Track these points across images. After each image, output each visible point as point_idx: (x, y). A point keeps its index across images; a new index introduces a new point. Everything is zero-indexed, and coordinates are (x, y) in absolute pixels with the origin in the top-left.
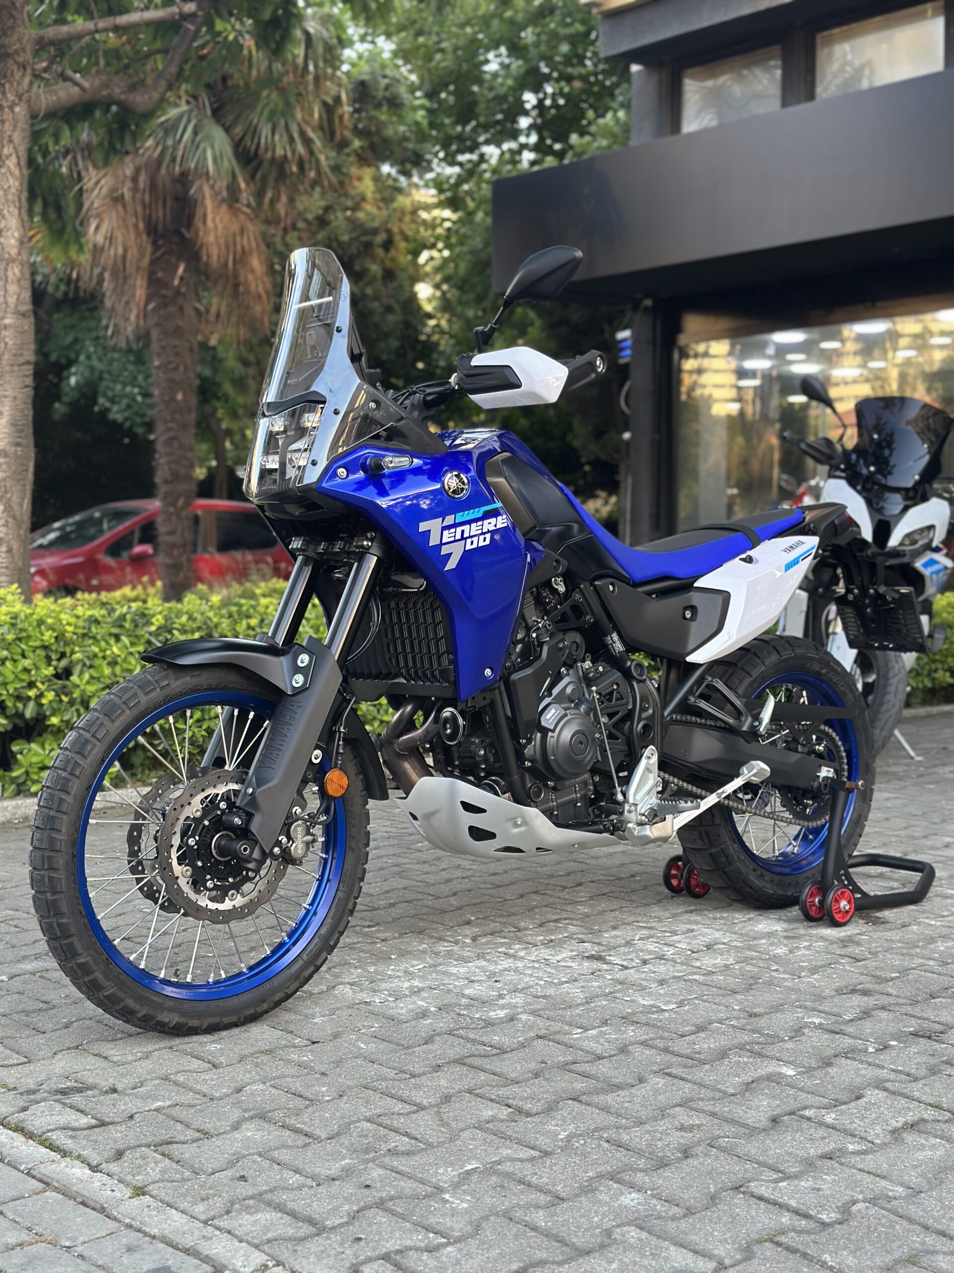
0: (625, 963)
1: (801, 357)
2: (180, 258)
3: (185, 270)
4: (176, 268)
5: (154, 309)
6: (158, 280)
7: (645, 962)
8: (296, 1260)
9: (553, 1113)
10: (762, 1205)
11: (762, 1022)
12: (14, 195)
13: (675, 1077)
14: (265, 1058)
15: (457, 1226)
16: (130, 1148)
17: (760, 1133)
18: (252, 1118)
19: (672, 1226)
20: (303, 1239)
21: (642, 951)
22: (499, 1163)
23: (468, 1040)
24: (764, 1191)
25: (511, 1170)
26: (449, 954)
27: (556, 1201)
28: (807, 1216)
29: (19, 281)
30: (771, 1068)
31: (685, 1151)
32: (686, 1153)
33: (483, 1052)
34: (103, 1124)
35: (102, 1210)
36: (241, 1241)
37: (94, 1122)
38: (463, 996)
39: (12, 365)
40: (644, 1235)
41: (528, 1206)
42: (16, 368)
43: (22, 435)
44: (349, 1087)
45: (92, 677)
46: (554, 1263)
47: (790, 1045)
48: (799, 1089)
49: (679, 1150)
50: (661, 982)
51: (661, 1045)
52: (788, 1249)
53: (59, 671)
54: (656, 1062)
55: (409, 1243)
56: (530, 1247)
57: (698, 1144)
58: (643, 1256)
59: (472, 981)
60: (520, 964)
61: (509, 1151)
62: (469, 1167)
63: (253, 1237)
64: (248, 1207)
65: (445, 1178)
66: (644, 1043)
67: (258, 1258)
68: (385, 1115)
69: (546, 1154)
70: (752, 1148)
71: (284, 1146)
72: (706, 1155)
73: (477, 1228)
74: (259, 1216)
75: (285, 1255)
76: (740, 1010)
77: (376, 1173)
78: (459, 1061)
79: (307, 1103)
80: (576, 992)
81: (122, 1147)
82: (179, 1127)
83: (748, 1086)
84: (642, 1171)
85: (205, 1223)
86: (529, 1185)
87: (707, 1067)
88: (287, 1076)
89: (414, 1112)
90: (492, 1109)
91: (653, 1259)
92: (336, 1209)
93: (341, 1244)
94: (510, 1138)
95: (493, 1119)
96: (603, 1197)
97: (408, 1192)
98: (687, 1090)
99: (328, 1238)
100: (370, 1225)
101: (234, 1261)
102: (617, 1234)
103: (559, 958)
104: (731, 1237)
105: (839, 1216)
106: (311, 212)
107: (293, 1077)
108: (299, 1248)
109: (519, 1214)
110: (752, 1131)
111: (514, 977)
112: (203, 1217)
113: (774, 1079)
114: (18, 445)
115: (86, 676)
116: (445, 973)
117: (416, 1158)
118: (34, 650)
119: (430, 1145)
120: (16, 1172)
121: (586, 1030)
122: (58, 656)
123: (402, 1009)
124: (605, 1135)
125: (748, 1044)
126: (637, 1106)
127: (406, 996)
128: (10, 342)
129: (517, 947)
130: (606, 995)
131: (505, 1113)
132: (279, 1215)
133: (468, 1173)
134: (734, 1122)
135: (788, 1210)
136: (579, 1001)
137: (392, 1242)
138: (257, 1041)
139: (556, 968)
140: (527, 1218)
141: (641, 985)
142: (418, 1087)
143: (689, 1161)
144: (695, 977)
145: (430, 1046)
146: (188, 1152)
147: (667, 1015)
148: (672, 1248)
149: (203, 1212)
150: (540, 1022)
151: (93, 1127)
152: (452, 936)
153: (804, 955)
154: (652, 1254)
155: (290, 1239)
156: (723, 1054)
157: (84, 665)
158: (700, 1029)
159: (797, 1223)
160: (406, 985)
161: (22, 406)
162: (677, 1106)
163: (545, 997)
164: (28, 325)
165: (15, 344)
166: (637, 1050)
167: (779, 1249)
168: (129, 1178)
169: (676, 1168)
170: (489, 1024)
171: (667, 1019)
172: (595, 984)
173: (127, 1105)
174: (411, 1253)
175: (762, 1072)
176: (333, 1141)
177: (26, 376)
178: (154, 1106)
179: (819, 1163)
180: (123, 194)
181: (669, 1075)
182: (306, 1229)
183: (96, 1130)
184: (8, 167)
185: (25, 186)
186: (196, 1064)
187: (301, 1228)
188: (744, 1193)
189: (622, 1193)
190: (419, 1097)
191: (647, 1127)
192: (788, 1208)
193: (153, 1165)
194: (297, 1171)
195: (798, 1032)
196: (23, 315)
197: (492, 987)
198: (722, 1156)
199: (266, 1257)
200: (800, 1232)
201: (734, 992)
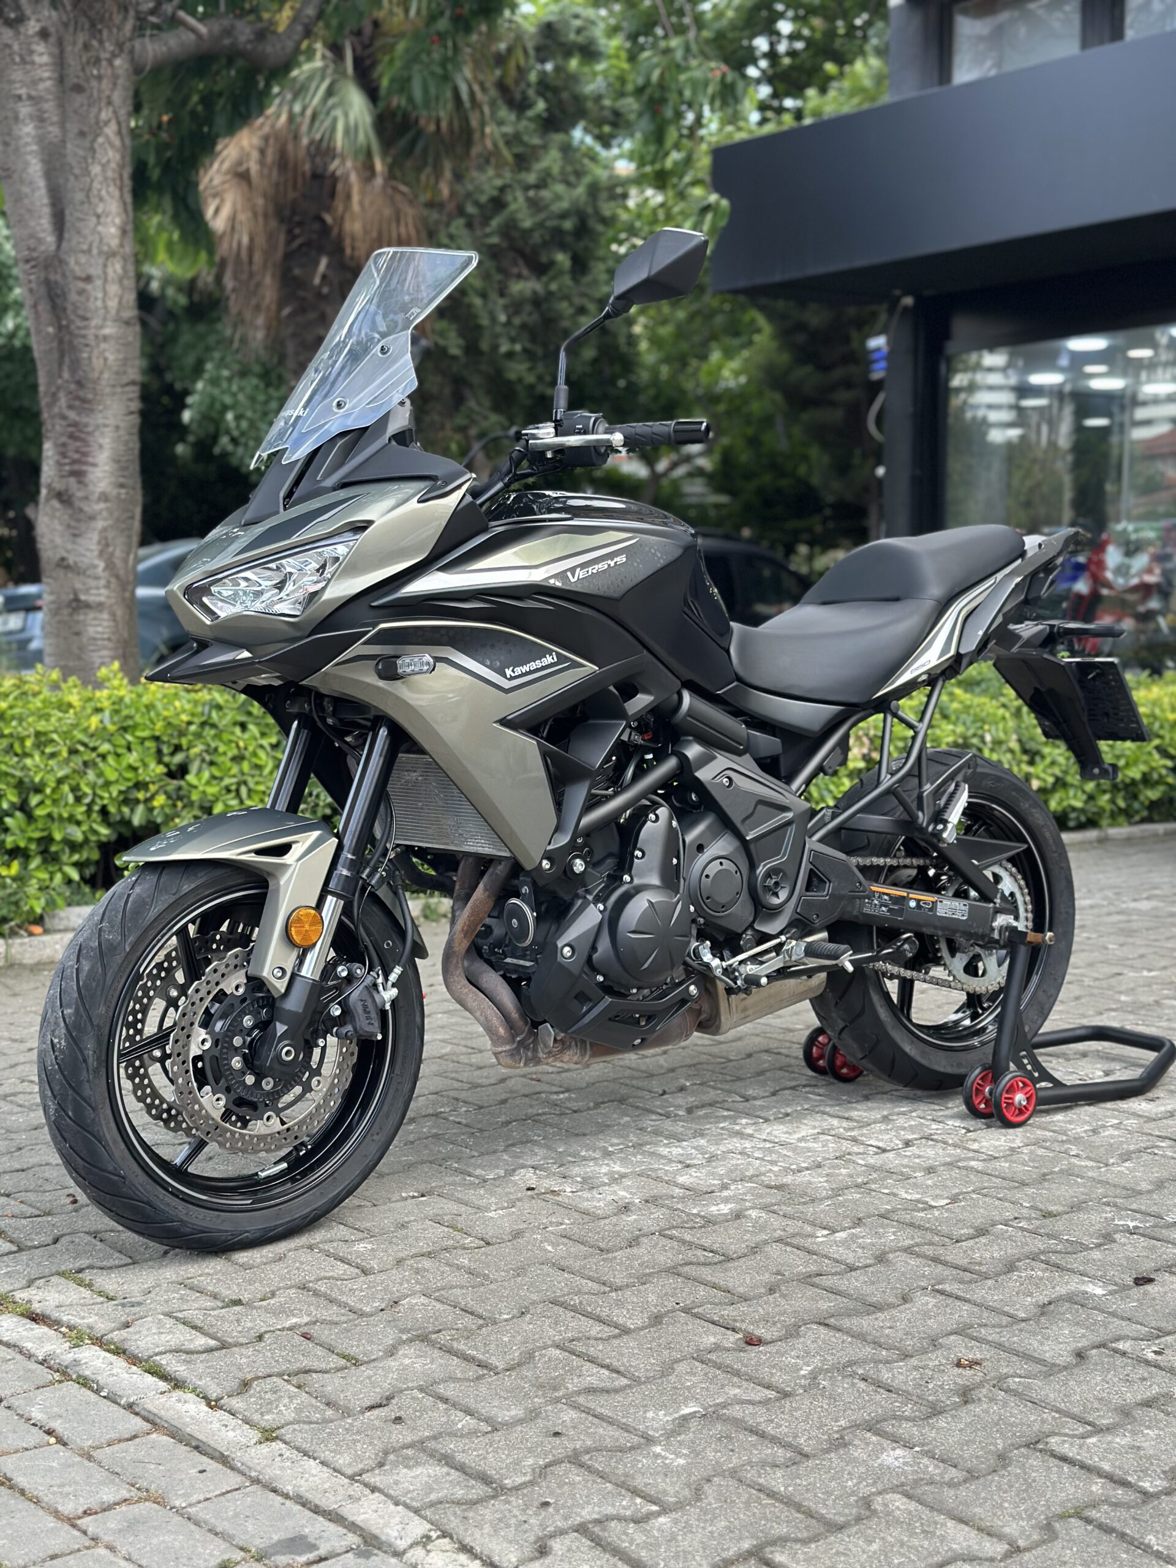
0: (881, 1144)
1: (1101, 369)
2: (321, 251)
3: (328, 266)
4: (317, 264)
5: (290, 315)
6: (295, 278)
7: (907, 1144)
8: (466, 1530)
9: (791, 1342)
10: (1066, 1468)
11: (1059, 1225)
12: (114, 171)
13: (950, 1295)
14: (426, 1263)
15: (671, 1490)
16: (257, 1378)
17: (1060, 1371)
18: (411, 1340)
19: (949, 1494)
20: (473, 1503)
21: (904, 1129)
22: (724, 1406)
23: (683, 1242)
24: (1067, 1449)
25: (740, 1415)
26: (657, 1133)
27: (798, 1458)
28: (1125, 1484)
29: (121, 280)
30: (1073, 1284)
31: (964, 1394)
32: (966, 1395)
33: (702, 1259)
34: (224, 1346)
35: (224, 1460)
36: (397, 1504)
37: (212, 1343)
38: (676, 1185)
39: (113, 386)
40: (913, 1506)
41: (763, 1464)
42: (119, 390)
43: (126, 473)
44: (533, 1303)
45: (214, 777)
46: (797, 1540)
47: (1096, 1255)
48: (1109, 1313)
49: (956, 1393)
50: (930, 1170)
51: (930, 1253)
52: (1101, 1527)
53: (173, 768)
54: (924, 1276)
55: (610, 1510)
56: (765, 1518)
57: (981, 1385)
58: (913, 1534)
59: (688, 1166)
60: (748, 1144)
61: (737, 1391)
62: (686, 1411)
63: (412, 1499)
64: (407, 1458)
65: (656, 1425)
66: (908, 1250)
67: (418, 1527)
68: (578, 1339)
69: (786, 1395)
70: (1048, 1391)
71: (453, 1379)
72: (992, 1400)
73: (698, 1494)
74: (419, 1470)
75: (453, 1523)
76: (1031, 1207)
77: (569, 1415)
78: (673, 1271)
79: (481, 1322)
80: (818, 1181)
81: (249, 1377)
82: (319, 1351)
83: (1044, 1309)
84: (907, 1419)
85: (352, 1478)
86: (762, 1435)
87: (990, 1282)
88: (456, 1287)
89: (615, 1337)
90: (714, 1335)
91: (926, 1538)
92: (517, 1462)
93: (524, 1510)
94: (737, 1374)
95: (717, 1348)
96: (856, 1453)
97: (608, 1443)
98: (965, 1314)
99: (508, 1502)
100: (560, 1486)
101: (388, 1530)
102: (878, 1503)
103: (796, 1136)
104: (1026, 1511)
105: (1165, 1484)
106: (482, 192)
107: (462, 1287)
108: (471, 1514)
109: (750, 1474)
110: (1051, 1370)
111: (740, 1161)
112: (349, 1472)
113: (1078, 1300)
114: (122, 486)
115: (206, 775)
116: (653, 1154)
117: (618, 1397)
118: (142, 741)
119: (637, 1381)
120: (115, 1407)
121: (834, 1232)
122: (171, 749)
123: (599, 1201)
124: (860, 1371)
125: (1043, 1252)
126: (900, 1334)
127: (605, 1184)
128: (111, 357)
129: (744, 1121)
130: (857, 1186)
131: (732, 1339)
132: (445, 1469)
133: (685, 1418)
134: (1027, 1357)
135: (1100, 1475)
136: (824, 1193)
137: (589, 1509)
138: (417, 1239)
139: (795, 1150)
140: (761, 1481)
141: (902, 1174)
142: (619, 1304)
143: (971, 1407)
144: (973, 1163)
145: (635, 1250)
146: (331, 1385)
147: (937, 1213)
148: (950, 1524)
149: (350, 1464)
150: (776, 1222)
151: (211, 1350)
152: (661, 1107)
153: (1112, 1136)
154: (923, 1531)
155: (458, 1503)
156: (1010, 1267)
157: (203, 760)
158: (981, 1232)
159: (1112, 1493)
160: (605, 1169)
161: (126, 437)
162: (951, 1334)
163: (780, 1187)
164: (134, 334)
165: (116, 360)
166: (900, 1260)
167: (1090, 1528)
168: (256, 1417)
169: (953, 1417)
170: (710, 1222)
171: (936, 1219)
172: (844, 1171)
173: (255, 1321)
174: (613, 1524)
175: (1062, 1290)
176: (514, 1374)
177: (130, 400)
178: (288, 1324)
179: (1138, 1413)
180: (248, 171)
181: (942, 1292)
182: (479, 1490)
183: (216, 1354)
184: (107, 137)
185: (128, 159)
186: (341, 1269)
187: (473, 1487)
188: (1041, 1451)
189: (883, 1449)
190: (621, 1316)
191: (914, 1361)
192: (1100, 1473)
193: (286, 1401)
194: (469, 1412)
195: (1108, 1238)
196: (127, 323)
197: (713, 1174)
198: (1012, 1401)
199: (429, 1526)
200: (1116, 1505)
201: (1024, 1184)
